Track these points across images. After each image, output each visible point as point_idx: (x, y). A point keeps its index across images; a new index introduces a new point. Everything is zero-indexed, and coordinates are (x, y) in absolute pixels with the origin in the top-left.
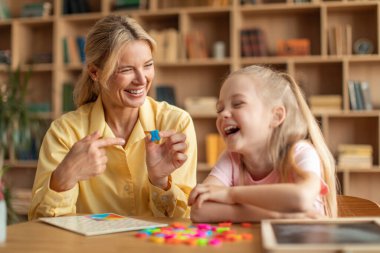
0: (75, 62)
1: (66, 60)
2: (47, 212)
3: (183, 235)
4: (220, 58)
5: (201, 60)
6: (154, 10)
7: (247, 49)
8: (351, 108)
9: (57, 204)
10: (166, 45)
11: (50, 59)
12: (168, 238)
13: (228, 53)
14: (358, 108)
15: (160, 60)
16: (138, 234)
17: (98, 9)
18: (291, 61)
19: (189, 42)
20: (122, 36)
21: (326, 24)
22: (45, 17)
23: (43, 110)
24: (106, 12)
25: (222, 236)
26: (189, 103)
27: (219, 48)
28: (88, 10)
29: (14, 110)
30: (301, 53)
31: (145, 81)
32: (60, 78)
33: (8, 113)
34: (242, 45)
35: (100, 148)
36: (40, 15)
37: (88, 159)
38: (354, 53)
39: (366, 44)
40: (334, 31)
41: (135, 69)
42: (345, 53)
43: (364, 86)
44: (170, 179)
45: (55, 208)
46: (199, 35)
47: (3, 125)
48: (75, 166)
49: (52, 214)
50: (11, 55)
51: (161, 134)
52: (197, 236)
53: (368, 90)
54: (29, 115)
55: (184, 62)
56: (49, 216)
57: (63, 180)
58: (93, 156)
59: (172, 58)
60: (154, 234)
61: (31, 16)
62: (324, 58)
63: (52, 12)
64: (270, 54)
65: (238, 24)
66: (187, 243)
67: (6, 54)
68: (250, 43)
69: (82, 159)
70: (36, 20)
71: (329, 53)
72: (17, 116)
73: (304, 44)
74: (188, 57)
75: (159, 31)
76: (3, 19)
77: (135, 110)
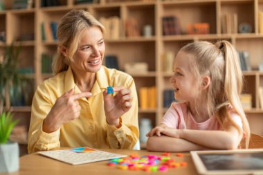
0: (50, 40)
1: (44, 38)
2: (42, 147)
3: (140, 164)
4: (148, 36)
5: (135, 37)
6: (103, 4)
7: (167, 30)
9: (48, 141)
10: (111, 27)
11: (32, 37)
12: (130, 166)
13: (153, 33)
15: (108, 38)
16: (109, 163)
17: (65, 3)
18: (196, 38)
19: (127, 25)
20: (81, 25)
21: (220, 13)
22: (29, 9)
23: (29, 72)
24: (70, 5)
25: (167, 164)
26: (127, 67)
27: (148, 29)
28: (58, 4)
29: (10, 73)
30: (203, 33)
32: (40, 50)
33: (5, 74)
34: (163, 27)
35: (75, 100)
36: (26, 8)
37: (68, 109)
38: (239, 32)
39: (247, 26)
40: (225, 17)
41: (91, 47)
42: (233, 32)
43: (246, 55)
44: (121, 121)
45: (47, 144)
46: (134, 21)
47: (2, 83)
48: (59, 114)
49: (45, 148)
50: (5, 35)
51: (114, 89)
52: (149, 164)
53: (248, 57)
54: (20, 76)
55: (124, 39)
56: (43, 150)
57: (52, 124)
58: (71, 106)
59: (116, 36)
60: (120, 163)
61: (19, 8)
62: (219, 36)
63: (33, 6)
64: (182, 33)
65: (160, 13)
66: (144, 170)
67: (3, 34)
68: (169, 26)
69: (64, 109)
70: (22, 11)
71: (222, 32)
72: (12, 77)
73: (205, 26)
74: (127, 35)
75: (107, 18)
76: (1, 10)
77: (94, 74)
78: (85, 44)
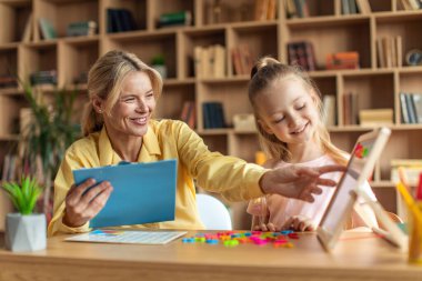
8: (403, 121)
14: (411, 122)
17: (144, 27)
18: (339, 74)
21: (375, 35)
22: (91, 36)
29: (61, 130)
30: (350, 66)
31: (147, 109)
33: (54, 134)
36: (86, 34)
38: (405, 64)
39: (417, 55)
40: (384, 42)
42: (396, 66)
43: (416, 98)
46: (246, 48)
50: (57, 76)
53: (420, 102)
55: (231, 77)
61: (76, 35)
62: (374, 70)
63: (97, 31)
64: (318, 68)
65: (285, 38)
67: (52, 73)
70: (81, 39)
71: (379, 66)
73: (354, 56)
74: (235, 73)
75: (205, 47)
76: (49, 39)
77: (140, 138)
78: (128, 93)
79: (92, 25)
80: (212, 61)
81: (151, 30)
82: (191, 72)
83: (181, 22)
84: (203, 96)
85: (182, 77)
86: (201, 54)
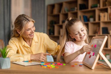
6: (101, 7)
36: (74, 10)
63: (77, 10)
70: (73, 12)
74: (110, 19)
75: (103, 13)
76: (66, 12)
79: (76, 8)
80: (104, 16)
81: (90, 9)
82: (99, 19)
83: (97, 7)
84: (102, 26)
85: (97, 21)
86: (102, 15)
